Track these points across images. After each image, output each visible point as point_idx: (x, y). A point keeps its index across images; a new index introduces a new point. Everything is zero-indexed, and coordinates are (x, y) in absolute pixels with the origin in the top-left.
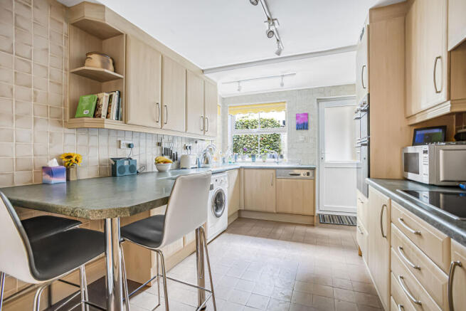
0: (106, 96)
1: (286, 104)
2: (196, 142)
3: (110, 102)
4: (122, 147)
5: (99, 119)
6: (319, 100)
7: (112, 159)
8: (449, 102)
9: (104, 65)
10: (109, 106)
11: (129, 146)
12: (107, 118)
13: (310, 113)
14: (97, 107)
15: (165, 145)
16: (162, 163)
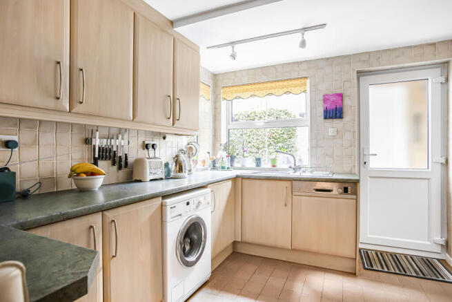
1: (308, 81)
2: (164, 138)
6: (360, 74)
13: (345, 94)
15: (100, 143)
16: (84, 176)
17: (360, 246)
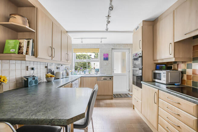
0: (26, 42)
2: (62, 65)
3: (28, 45)
4: (29, 70)
5: (21, 55)
6: (112, 49)
7: (25, 77)
8: (174, 58)
9: (24, 23)
10: (28, 47)
11: (33, 69)
12: (26, 54)
13: (109, 54)
14: (20, 48)
15: (49, 68)
16: (50, 77)
17: (114, 93)
